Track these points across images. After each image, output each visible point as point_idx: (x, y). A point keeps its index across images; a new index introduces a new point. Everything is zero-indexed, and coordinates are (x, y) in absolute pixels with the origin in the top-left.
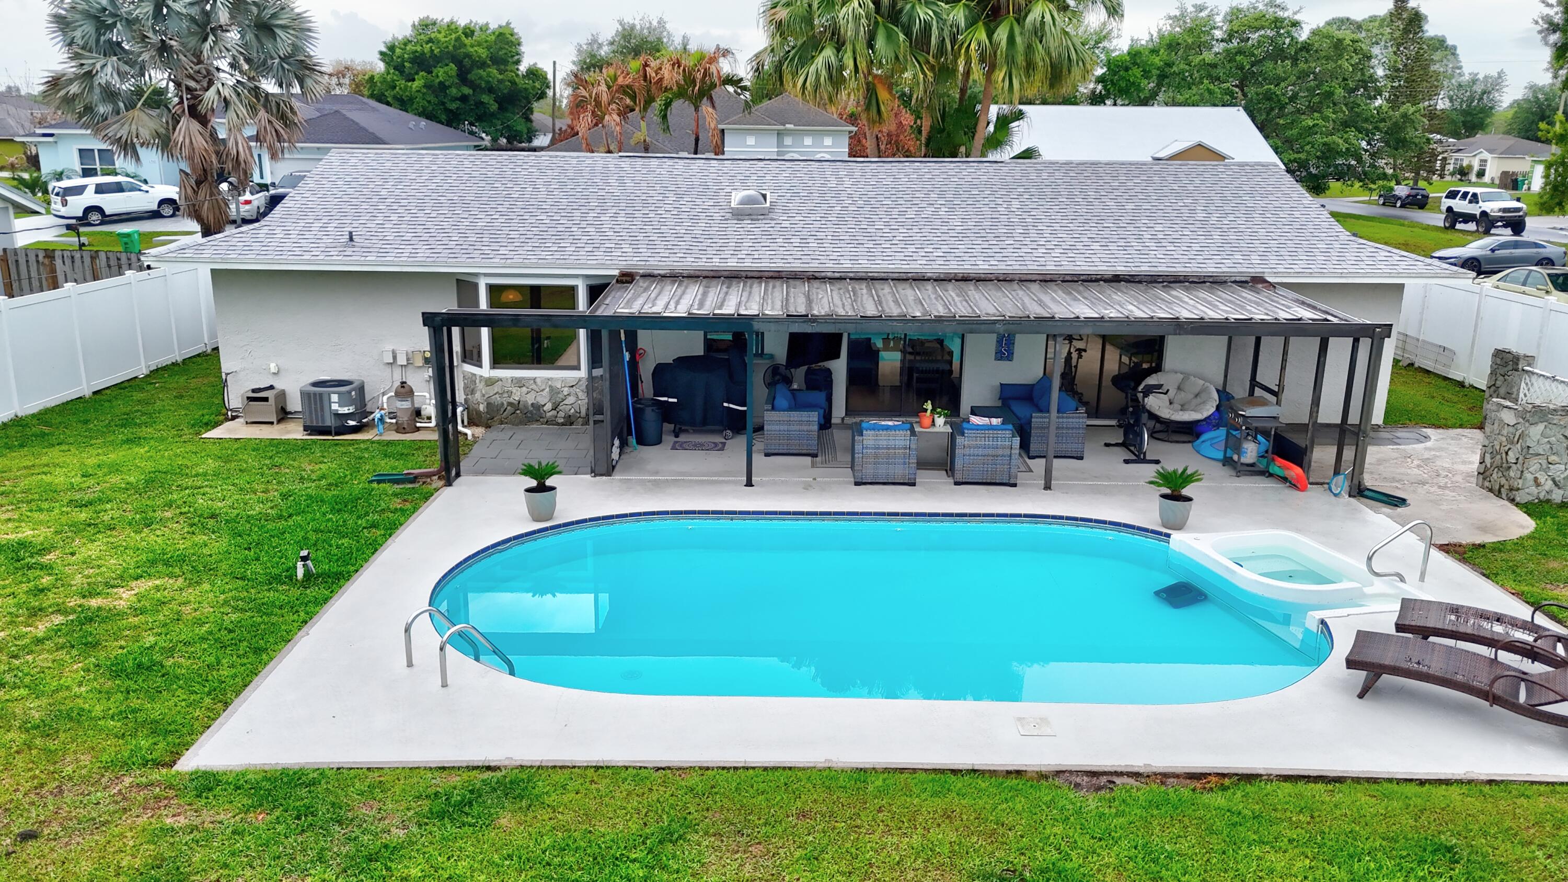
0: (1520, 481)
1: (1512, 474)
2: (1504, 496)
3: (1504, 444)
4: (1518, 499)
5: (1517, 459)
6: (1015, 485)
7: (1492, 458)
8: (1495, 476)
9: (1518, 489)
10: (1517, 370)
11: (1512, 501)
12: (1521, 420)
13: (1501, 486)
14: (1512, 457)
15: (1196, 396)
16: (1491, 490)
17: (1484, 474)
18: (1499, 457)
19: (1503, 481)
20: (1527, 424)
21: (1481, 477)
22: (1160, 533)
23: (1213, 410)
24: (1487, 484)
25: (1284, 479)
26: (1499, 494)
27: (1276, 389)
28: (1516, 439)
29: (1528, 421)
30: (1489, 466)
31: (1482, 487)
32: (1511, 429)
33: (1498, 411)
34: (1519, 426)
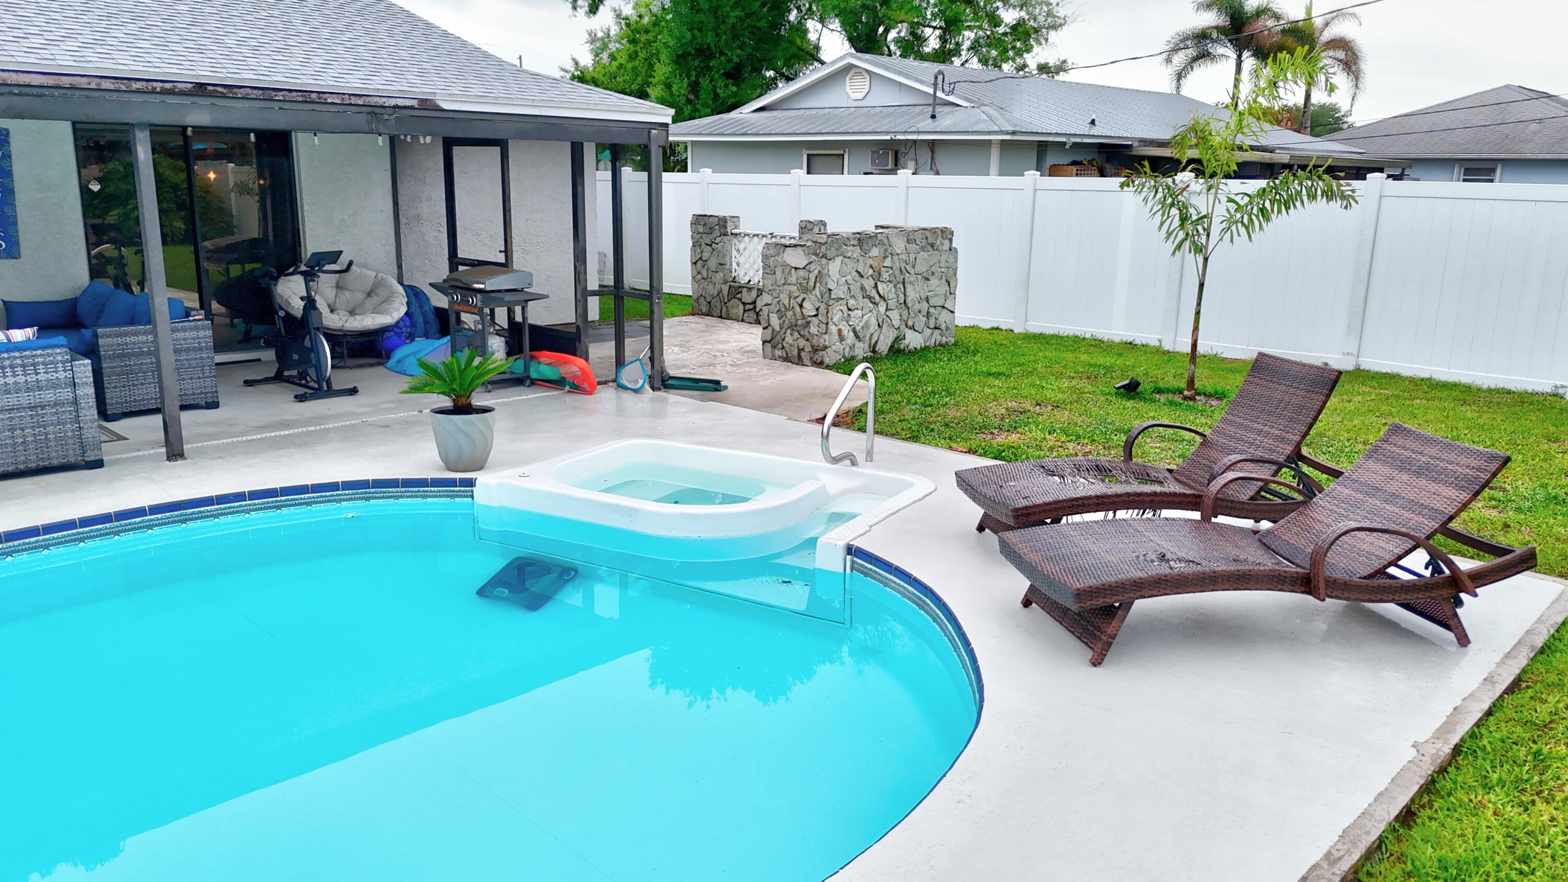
0: (826, 337)
1: (813, 330)
2: (806, 361)
3: (795, 295)
4: (827, 361)
5: (817, 309)
6: (98, 464)
7: (780, 318)
8: (789, 339)
9: (825, 348)
10: (725, 235)
11: (820, 364)
12: (813, 257)
13: (800, 350)
14: (809, 308)
15: (369, 294)
16: (786, 359)
17: (771, 342)
18: (789, 314)
19: (802, 343)
20: (824, 261)
21: (768, 345)
22: (451, 483)
23: (404, 309)
24: (778, 353)
25: (557, 383)
26: (799, 361)
27: (501, 259)
28: (811, 284)
29: (825, 256)
30: (777, 328)
31: (774, 358)
32: (802, 273)
33: (778, 255)
34: (812, 267)
